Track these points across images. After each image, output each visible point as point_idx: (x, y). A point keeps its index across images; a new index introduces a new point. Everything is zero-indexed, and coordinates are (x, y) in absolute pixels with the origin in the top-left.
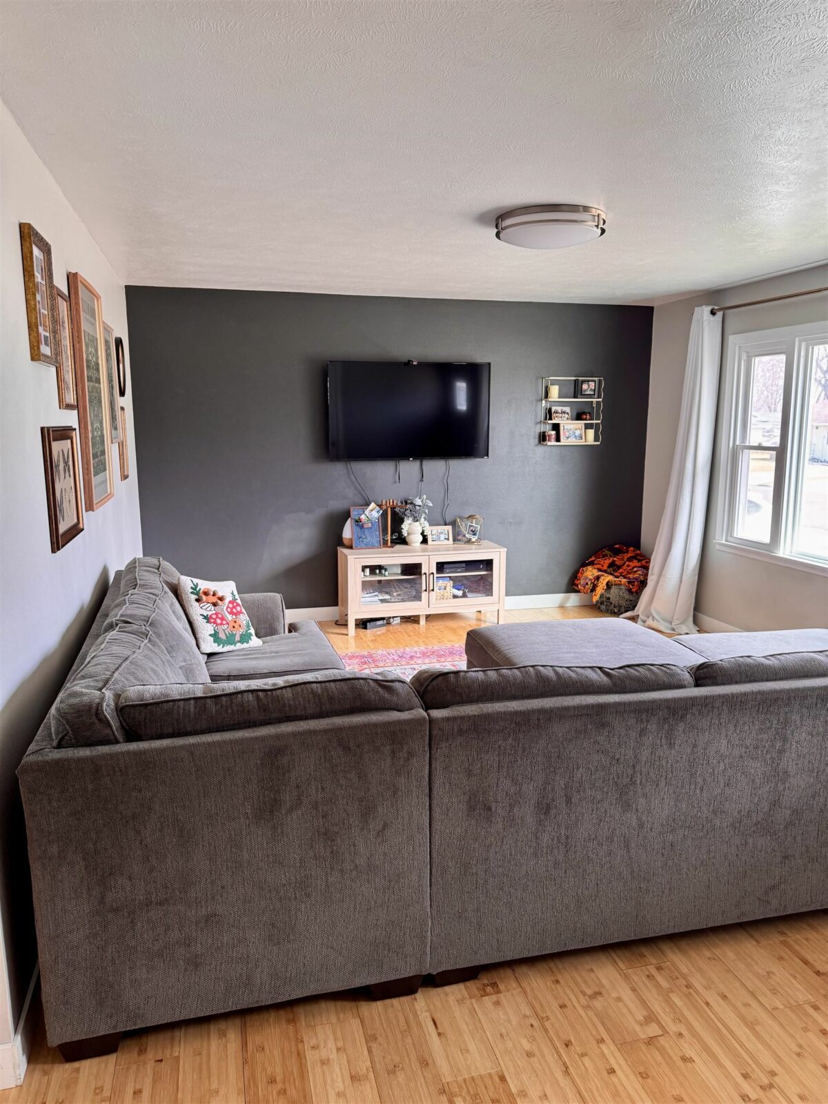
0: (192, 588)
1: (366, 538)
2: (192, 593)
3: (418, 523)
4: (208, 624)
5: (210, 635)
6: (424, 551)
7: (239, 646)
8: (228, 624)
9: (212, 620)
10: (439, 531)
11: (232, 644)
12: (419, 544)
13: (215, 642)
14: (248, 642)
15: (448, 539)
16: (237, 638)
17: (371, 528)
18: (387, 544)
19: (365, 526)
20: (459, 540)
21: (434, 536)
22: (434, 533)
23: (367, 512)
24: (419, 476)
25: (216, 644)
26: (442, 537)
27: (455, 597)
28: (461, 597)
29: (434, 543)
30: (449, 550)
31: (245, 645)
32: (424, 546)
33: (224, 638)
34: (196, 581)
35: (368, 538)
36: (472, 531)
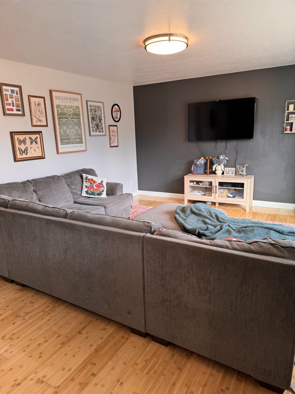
0: (85, 178)
1: (198, 170)
2: (85, 179)
3: (220, 166)
4: (86, 188)
5: (85, 191)
6: (223, 177)
7: (96, 196)
8: (93, 189)
9: (88, 187)
10: (230, 170)
11: (93, 195)
12: (221, 174)
13: (86, 193)
14: (100, 196)
15: (233, 173)
16: (96, 194)
17: (200, 167)
18: (207, 173)
19: (198, 166)
20: (237, 174)
21: (227, 172)
22: (227, 170)
23: (200, 161)
24: (225, 148)
25: (87, 194)
26: (231, 172)
27: (228, 197)
28: (232, 197)
29: (226, 174)
30: (233, 178)
31: (99, 196)
32: (222, 175)
33: (90, 193)
34: (87, 175)
35: (199, 171)
36: (242, 171)
